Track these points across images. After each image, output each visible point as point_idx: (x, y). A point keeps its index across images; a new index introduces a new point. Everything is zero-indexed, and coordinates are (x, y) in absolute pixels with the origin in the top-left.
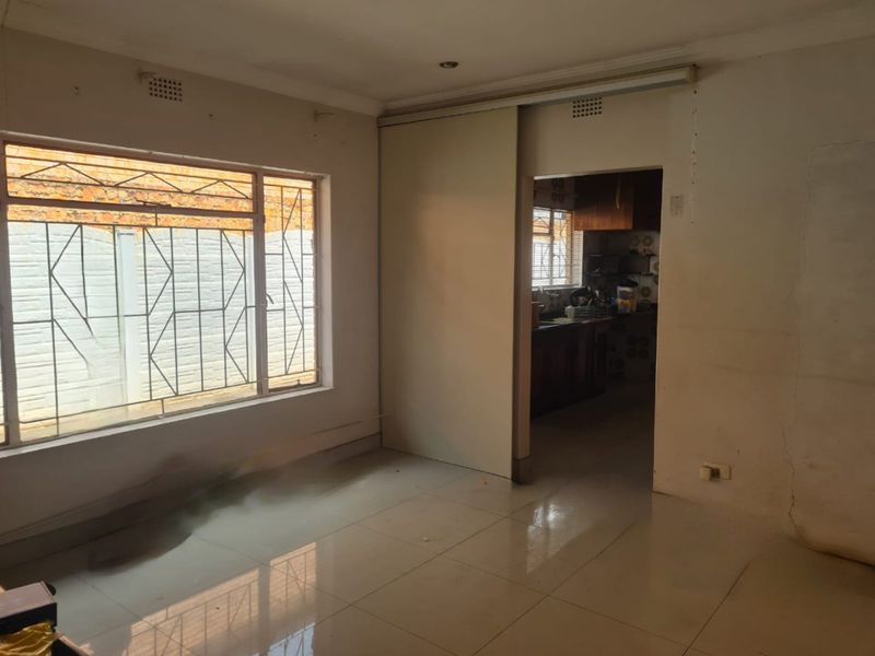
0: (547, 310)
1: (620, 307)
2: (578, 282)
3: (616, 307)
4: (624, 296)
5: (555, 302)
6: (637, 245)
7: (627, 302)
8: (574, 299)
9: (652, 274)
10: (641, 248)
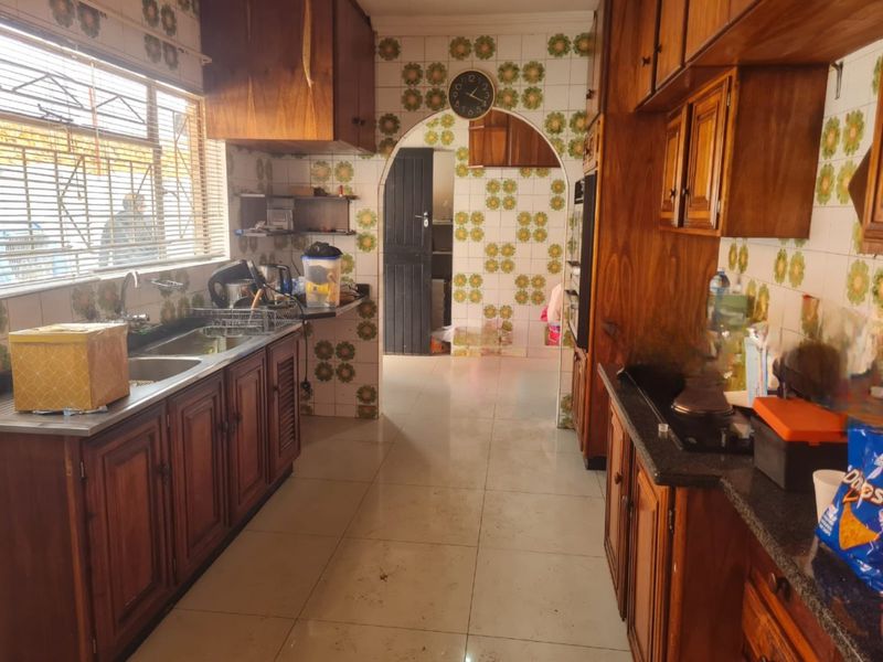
0: (156, 319)
1: (310, 298)
2: (222, 249)
3: (301, 298)
4: (319, 277)
5: (175, 299)
6: (326, 178)
7: (323, 288)
8: (218, 287)
9: (354, 233)
10: (332, 186)
